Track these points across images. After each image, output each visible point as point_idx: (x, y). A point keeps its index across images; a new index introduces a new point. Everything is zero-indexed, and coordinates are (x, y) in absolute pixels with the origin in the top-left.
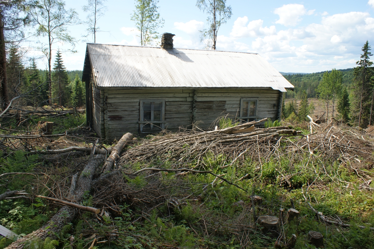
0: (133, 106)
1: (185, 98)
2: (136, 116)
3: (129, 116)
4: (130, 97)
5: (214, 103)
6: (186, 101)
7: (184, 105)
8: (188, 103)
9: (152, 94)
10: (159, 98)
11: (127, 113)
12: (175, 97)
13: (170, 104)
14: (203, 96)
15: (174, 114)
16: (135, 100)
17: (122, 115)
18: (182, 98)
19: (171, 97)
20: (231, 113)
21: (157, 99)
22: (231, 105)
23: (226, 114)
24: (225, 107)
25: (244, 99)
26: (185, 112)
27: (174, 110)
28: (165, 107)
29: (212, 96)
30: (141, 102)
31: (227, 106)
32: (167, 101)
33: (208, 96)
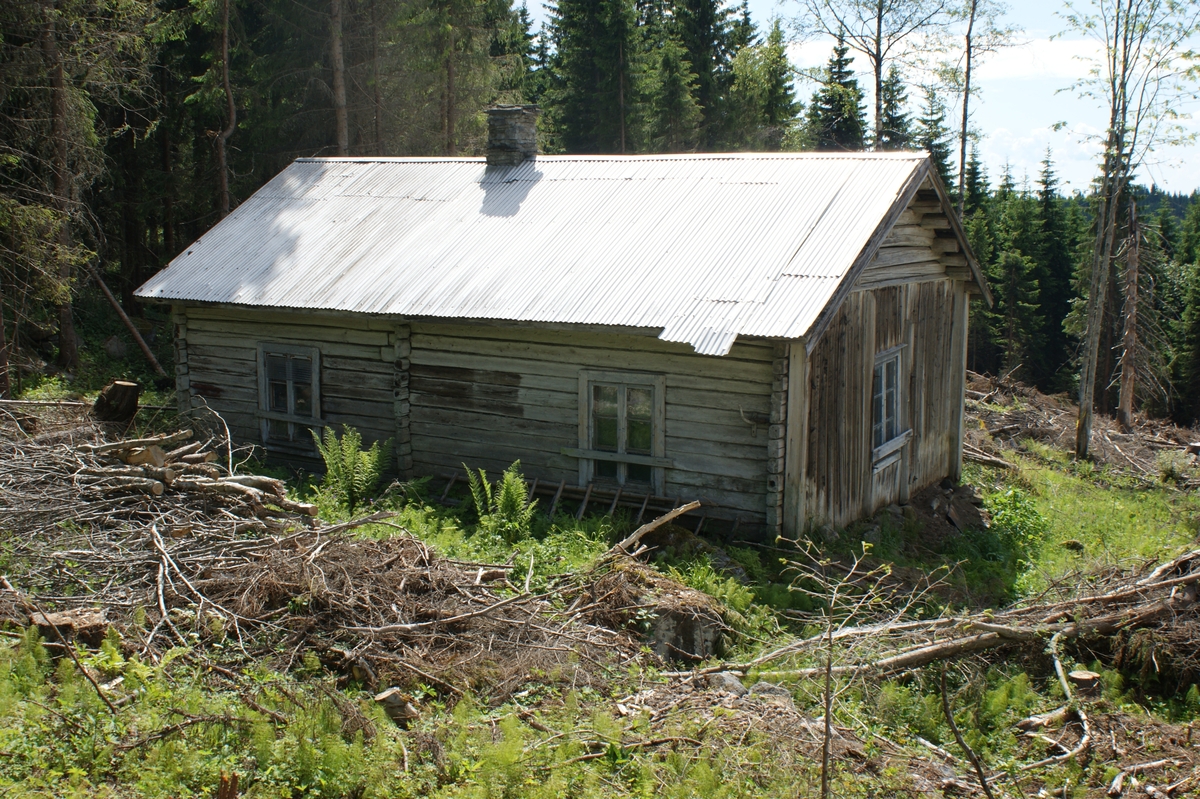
0: (243, 362)
1: (377, 350)
2: (251, 391)
3: (235, 389)
4: (235, 331)
5: (476, 378)
6: (381, 361)
7: (372, 375)
8: (387, 368)
9: (287, 328)
10: (305, 342)
11: (229, 379)
12: (348, 343)
13: (334, 366)
14: (432, 346)
15: (347, 400)
16: (247, 344)
17: (220, 385)
18: (368, 349)
19: (336, 342)
20: (543, 425)
21: (300, 345)
22: (542, 393)
23: (522, 426)
24: (517, 397)
25: (591, 372)
26: (380, 399)
27: (347, 386)
28: (321, 373)
29: (468, 350)
30: (260, 350)
31: (523, 397)
32: (324, 352)
33: (454, 348)
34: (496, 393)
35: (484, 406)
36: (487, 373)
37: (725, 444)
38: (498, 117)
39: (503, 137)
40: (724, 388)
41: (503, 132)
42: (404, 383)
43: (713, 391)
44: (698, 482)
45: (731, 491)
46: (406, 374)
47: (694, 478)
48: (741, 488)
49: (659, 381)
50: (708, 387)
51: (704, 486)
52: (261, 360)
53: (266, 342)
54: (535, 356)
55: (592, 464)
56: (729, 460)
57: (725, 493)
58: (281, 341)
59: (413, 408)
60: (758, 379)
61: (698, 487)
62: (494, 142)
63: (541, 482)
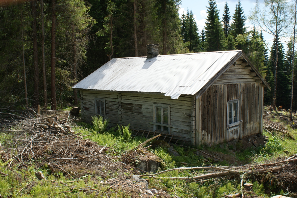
0: (92, 102)
1: (115, 99)
2: (94, 109)
3: (91, 108)
4: (91, 95)
5: (134, 106)
6: (116, 102)
7: (114, 105)
9: (100, 95)
10: (103, 98)
11: (90, 106)
12: (110, 98)
13: (108, 103)
14: (125, 98)
15: (110, 111)
16: (93, 98)
17: (88, 107)
19: (108, 98)
20: (146, 117)
21: (102, 98)
22: (146, 109)
23: (142, 117)
24: (141, 110)
25: (155, 104)
26: (116, 111)
27: (110, 108)
28: (106, 105)
29: (132, 99)
30: (95, 99)
31: (143, 110)
32: (106, 100)
33: (129, 99)
34: (137, 109)
35: (135, 112)
36: (136, 104)
37: (183, 122)
38: (149, 47)
39: (150, 51)
40: (183, 108)
41: (150, 50)
42: (120, 107)
43: (180, 109)
44: (177, 131)
45: (185, 133)
46: (120, 105)
47: (177, 130)
48: (187, 133)
49: (169, 106)
50: (179, 108)
51: (179, 132)
52: (95, 102)
53: (96, 98)
54: (144, 100)
55: (156, 126)
56: (184, 126)
57: (183, 134)
58: (99, 97)
59: (122, 113)
60: (189, 105)
61: (178, 132)
62: (148, 53)
63: (146, 130)
